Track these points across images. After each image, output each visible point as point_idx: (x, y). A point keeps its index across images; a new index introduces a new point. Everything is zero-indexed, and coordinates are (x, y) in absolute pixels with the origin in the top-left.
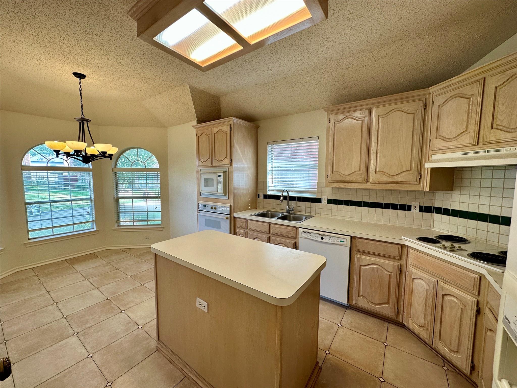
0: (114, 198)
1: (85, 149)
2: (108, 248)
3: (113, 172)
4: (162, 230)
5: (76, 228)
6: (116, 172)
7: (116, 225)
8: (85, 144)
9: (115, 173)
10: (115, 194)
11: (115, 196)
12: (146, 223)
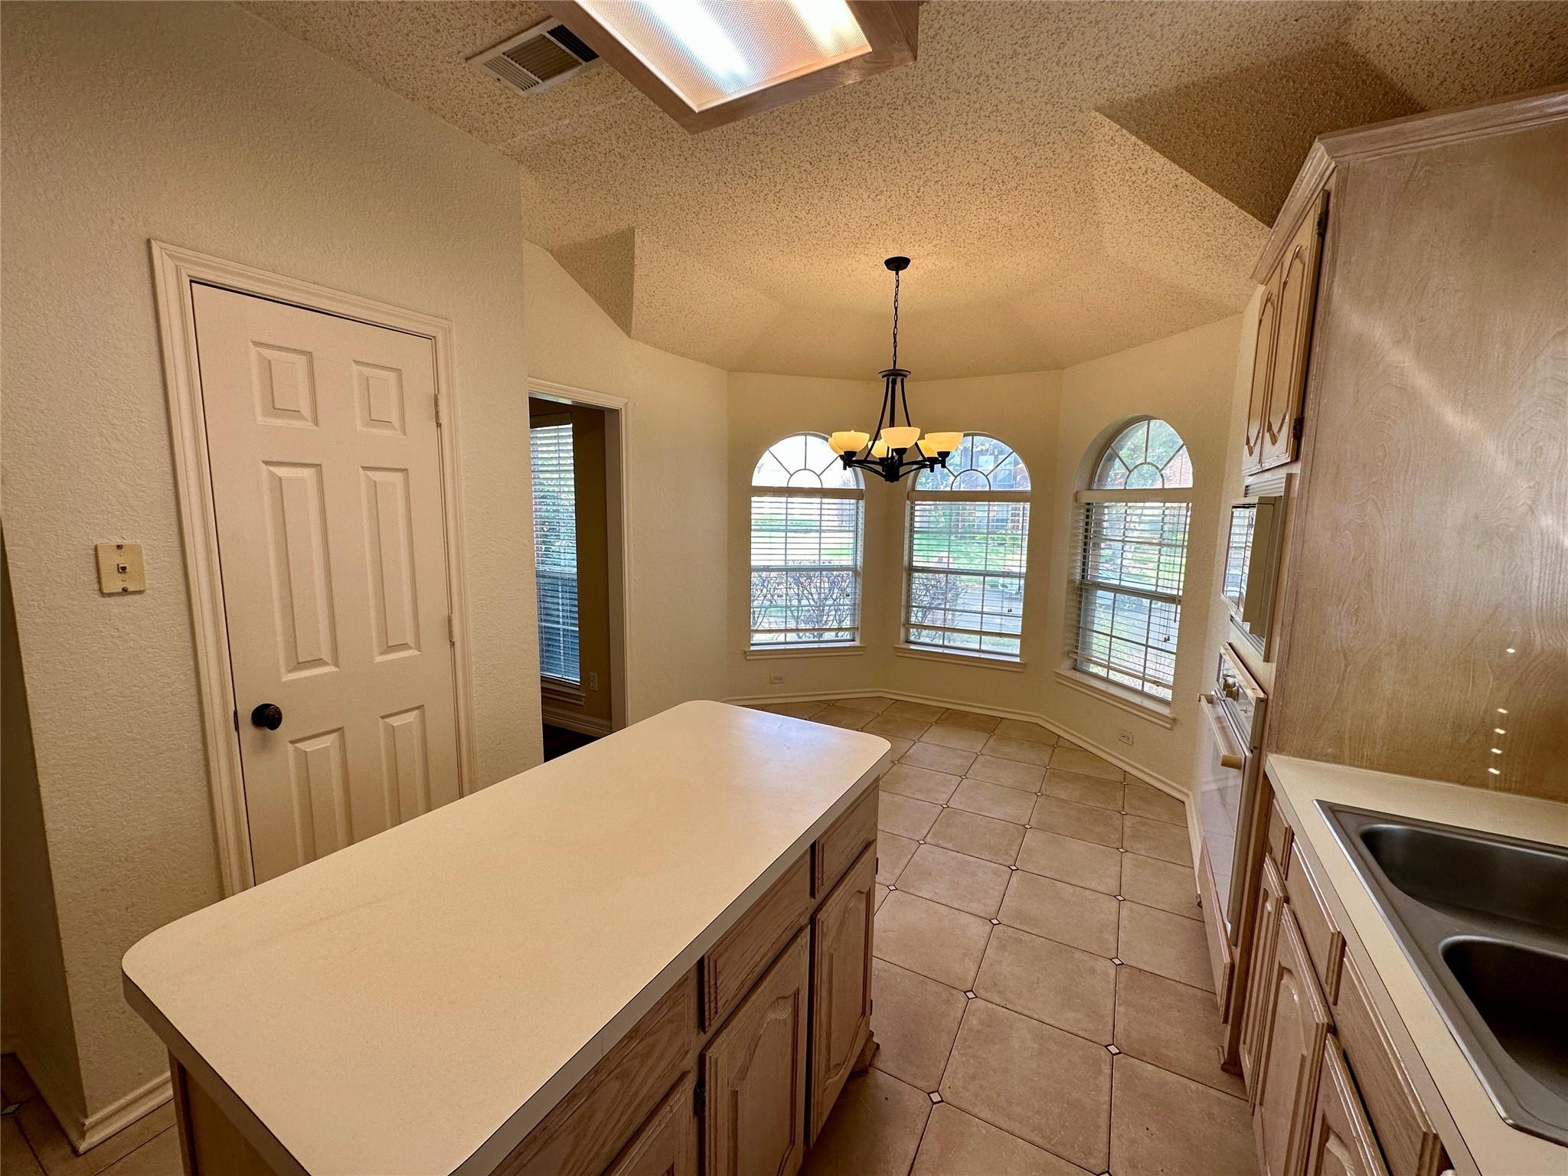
0: (1071, 581)
1: (916, 444)
2: (1041, 723)
3: (1075, 504)
4: (1169, 726)
5: (989, 644)
6: (1089, 504)
7: (1068, 663)
8: (916, 431)
9: (1088, 507)
10: (1079, 570)
11: (1078, 577)
12: (1136, 684)
